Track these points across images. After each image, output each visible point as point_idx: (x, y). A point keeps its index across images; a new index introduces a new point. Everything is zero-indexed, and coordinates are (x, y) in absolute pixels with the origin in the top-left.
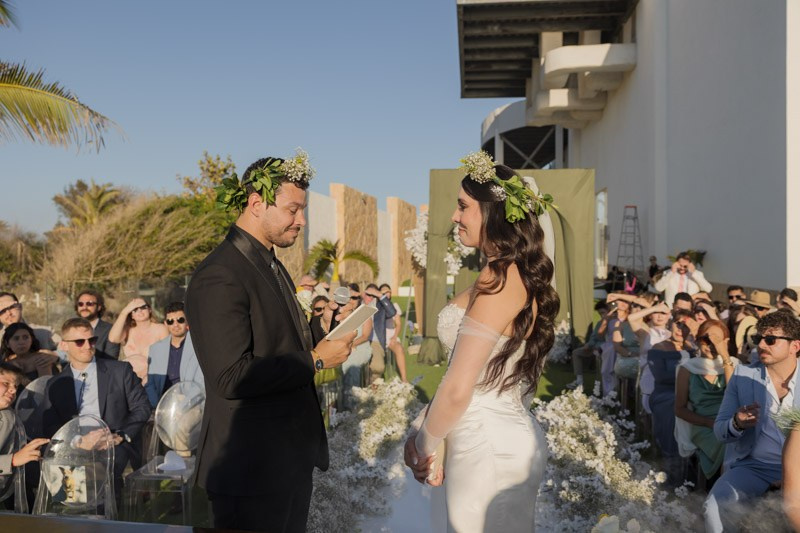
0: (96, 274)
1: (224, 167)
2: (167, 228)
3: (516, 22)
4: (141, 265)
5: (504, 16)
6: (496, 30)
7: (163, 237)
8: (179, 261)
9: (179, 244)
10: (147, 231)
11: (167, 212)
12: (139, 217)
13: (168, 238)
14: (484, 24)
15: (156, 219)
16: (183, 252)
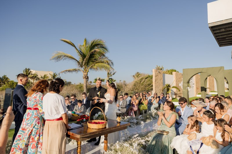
0: (132, 91)
1: (161, 68)
2: (146, 82)
3: (229, 27)
4: (140, 89)
5: (225, 27)
6: (223, 30)
7: (145, 83)
8: (148, 88)
9: (148, 85)
10: (142, 82)
11: (146, 78)
12: (140, 80)
13: (145, 84)
14: (219, 29)
15: (144, 80)
16: (149, 87)
